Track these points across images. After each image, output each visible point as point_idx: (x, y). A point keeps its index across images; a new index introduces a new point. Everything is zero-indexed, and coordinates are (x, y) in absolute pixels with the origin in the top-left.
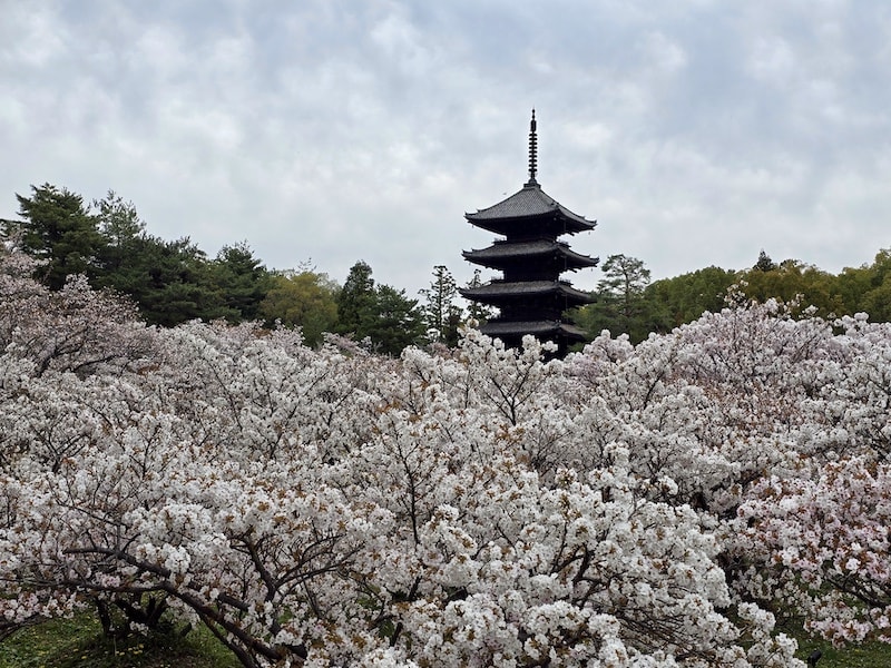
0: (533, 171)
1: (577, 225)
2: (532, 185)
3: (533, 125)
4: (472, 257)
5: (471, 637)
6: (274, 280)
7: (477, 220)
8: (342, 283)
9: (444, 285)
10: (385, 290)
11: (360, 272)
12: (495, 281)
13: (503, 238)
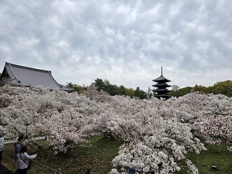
0: (162, 74)
1: (168, 81)
2: (162, 76)
3: (162, 67)
4: (154, 86)
5: (153, 142)
6: (127, 89)
7: (154, 81)
8: (136, 90)
9: (149, 90)
10: (141, 91)
11: (138, 88)
12: (157, 89)
13: (158, 83)
